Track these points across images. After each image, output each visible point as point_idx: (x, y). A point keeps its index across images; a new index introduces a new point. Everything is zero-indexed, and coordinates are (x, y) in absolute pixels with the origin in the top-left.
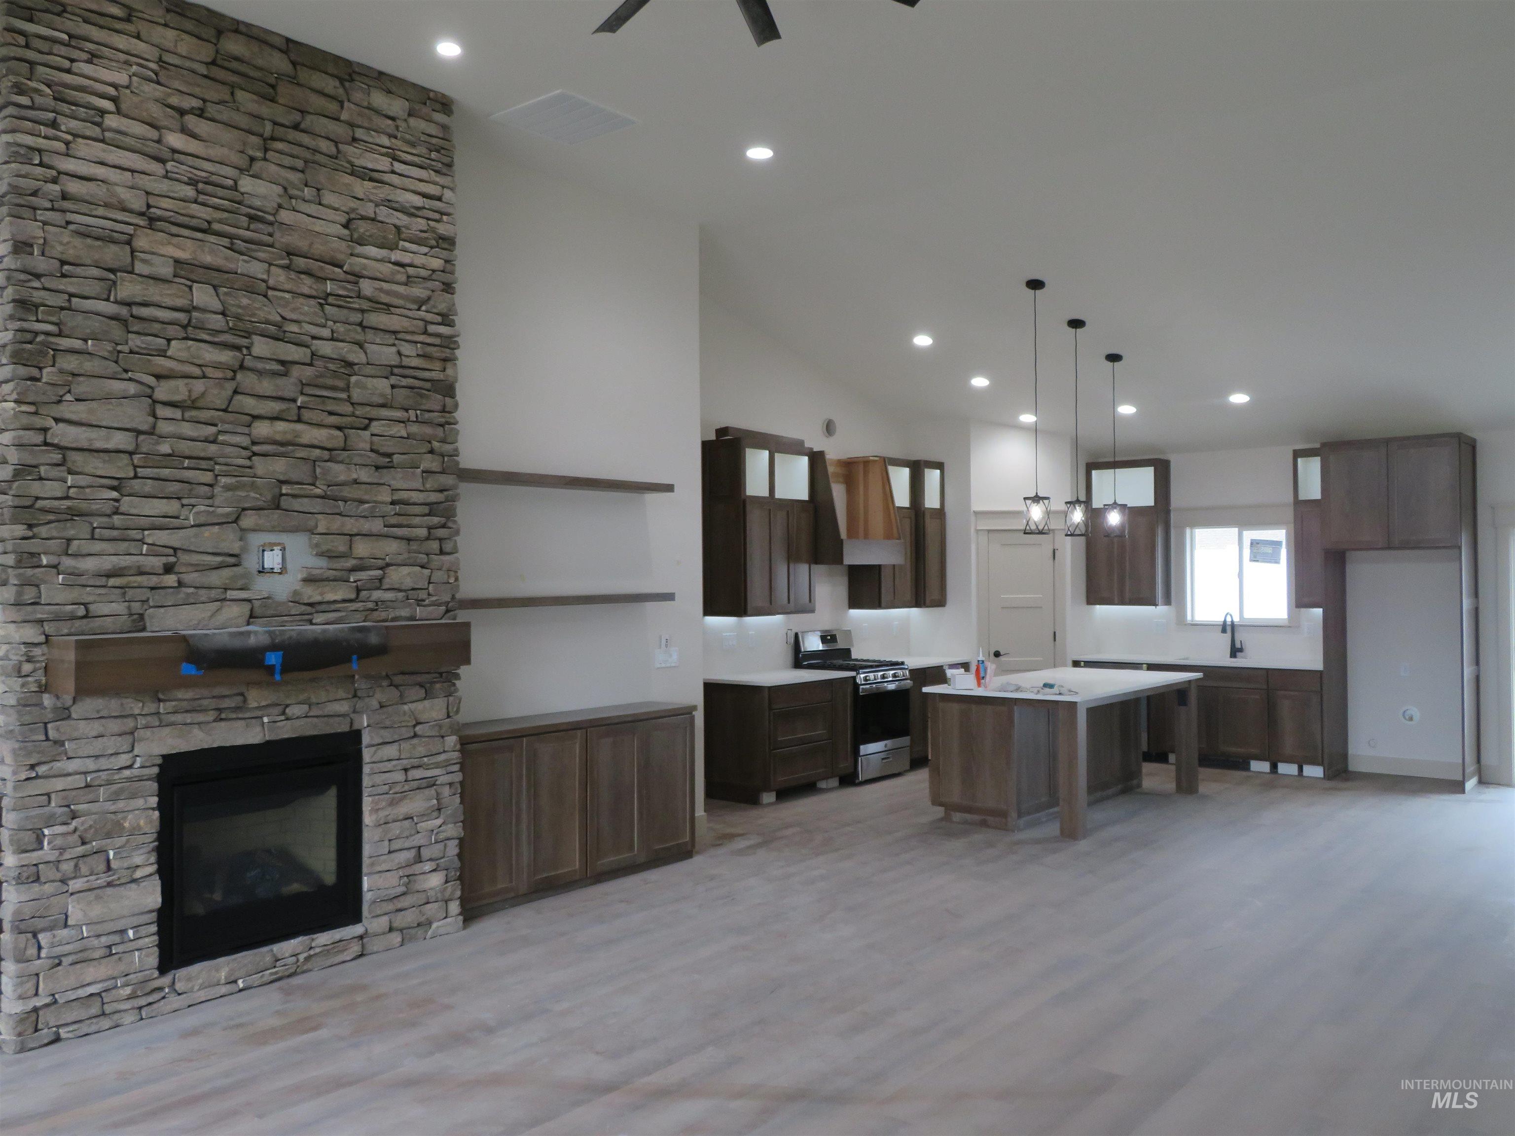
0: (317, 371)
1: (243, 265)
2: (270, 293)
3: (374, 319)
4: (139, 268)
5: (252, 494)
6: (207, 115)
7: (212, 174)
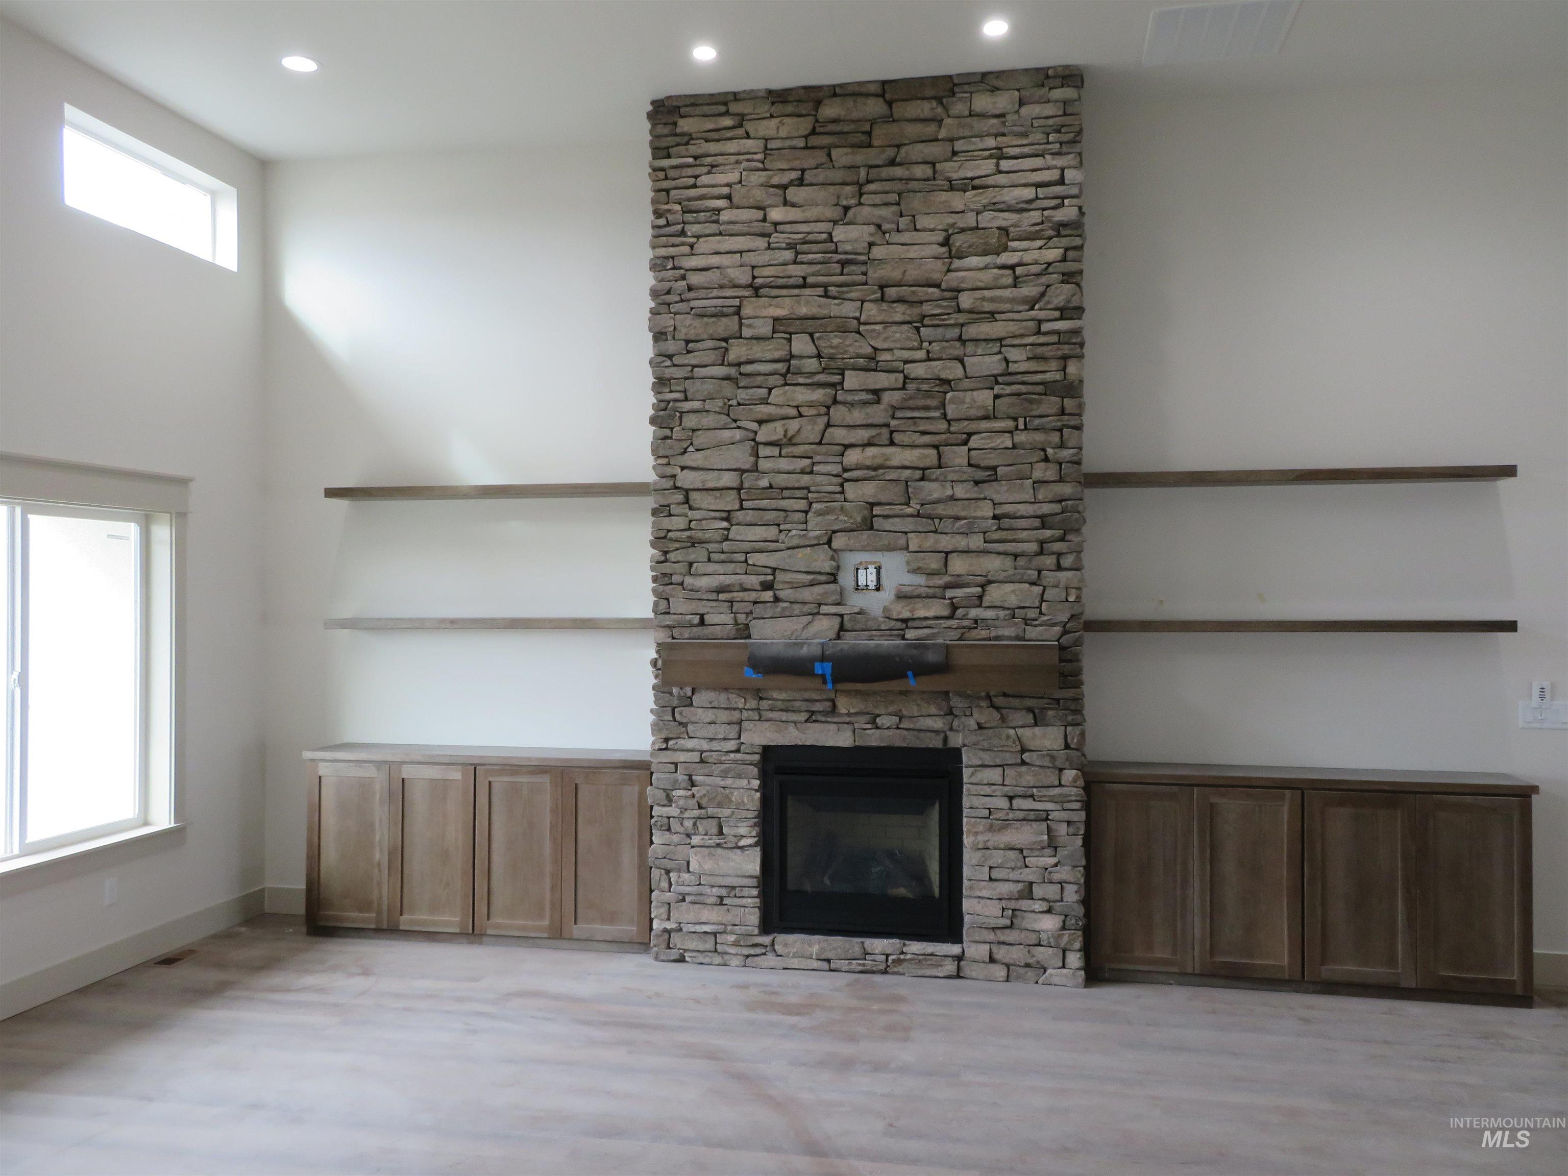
0: (905, 394)
1: (835, 308)
2: (862, 328)
3: (972, 331)
4: (746, 332)
5: (842, 518)
6: (806, 182)
7: (809, 233)
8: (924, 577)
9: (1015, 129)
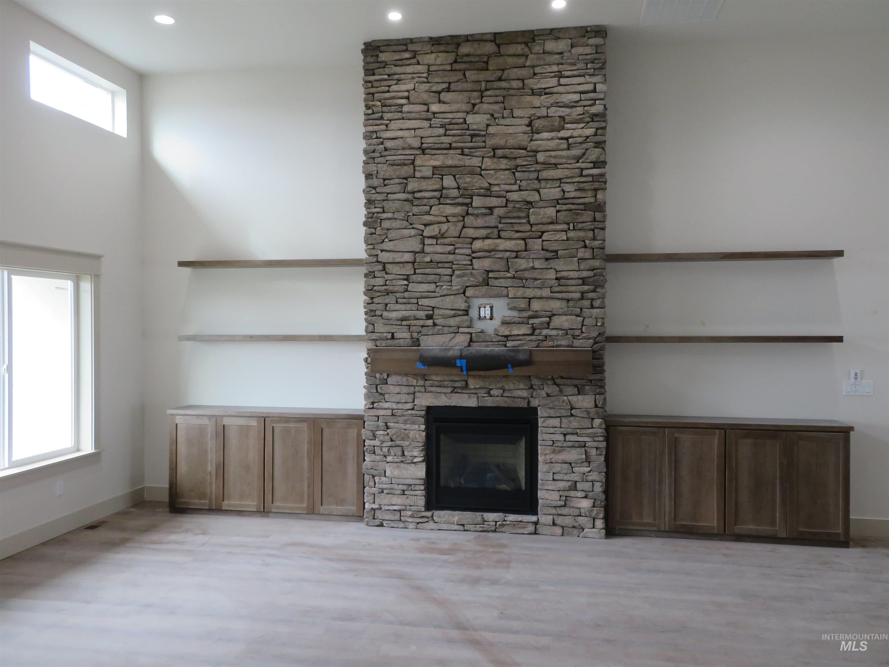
0: (506, 210)
1: (468, 161)
2: (483, 172)
3: (545, 174)
4: (418, 174)
5: (471, 279)
6: (451, 90)
7: (453, 119)
8: (517, 311)
9: (569, 61)
